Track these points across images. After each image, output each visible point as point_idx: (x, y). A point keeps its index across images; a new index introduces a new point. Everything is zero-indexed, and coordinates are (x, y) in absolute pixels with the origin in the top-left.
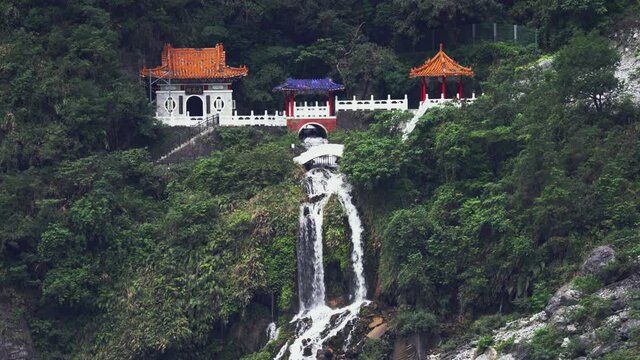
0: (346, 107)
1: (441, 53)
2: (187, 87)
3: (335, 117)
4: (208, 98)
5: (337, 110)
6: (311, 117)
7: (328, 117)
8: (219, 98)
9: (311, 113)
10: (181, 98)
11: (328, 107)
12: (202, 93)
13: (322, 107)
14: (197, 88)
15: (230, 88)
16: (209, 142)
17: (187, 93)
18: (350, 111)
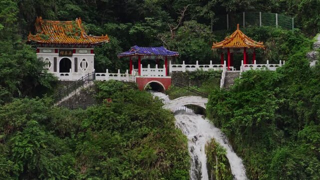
0: (177, 69)
1: (238, 31)
2: (60, 50)
3: (170, 77)
4: (76, 59)
5: (171, 71)
6: (153, 77)
7: (165, 77)
8: (84, 60)
9: (153, 73)
10: (55, 59)
11: (164, 69)
12: (71, 56)
13: (161, 69)
14: (68, 51)
15: (92, 52)
16: (92, 93)
17: (60, 55)
18: (180, 73)
